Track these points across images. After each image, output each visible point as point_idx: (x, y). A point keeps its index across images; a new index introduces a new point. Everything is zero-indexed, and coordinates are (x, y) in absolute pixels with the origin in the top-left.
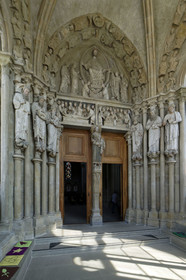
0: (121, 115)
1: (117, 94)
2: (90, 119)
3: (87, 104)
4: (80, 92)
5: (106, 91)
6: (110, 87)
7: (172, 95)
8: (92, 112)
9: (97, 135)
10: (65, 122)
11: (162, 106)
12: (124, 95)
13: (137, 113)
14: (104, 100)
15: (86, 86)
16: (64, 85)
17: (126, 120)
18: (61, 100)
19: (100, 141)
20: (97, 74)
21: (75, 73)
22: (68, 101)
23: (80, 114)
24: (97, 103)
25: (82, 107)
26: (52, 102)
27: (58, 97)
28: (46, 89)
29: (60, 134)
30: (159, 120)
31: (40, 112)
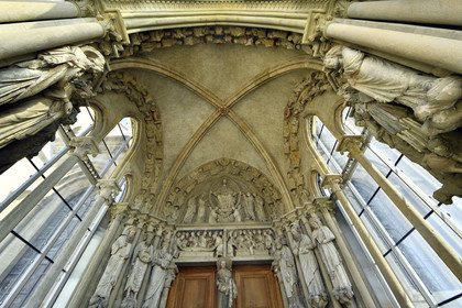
0: (260, 238)
1: (252, 214)
2: (215, 250)
3: (213, 232)
4: (206, 219)
5: (236, 213)
6: (242, 207)
7: (309, 207)
8: (218, 240)
9: (225, 273)
10: (181, 260)
11: (305, 220)
12: (261, 214)
13: (280, 233)
14: (235, 223)
15: (213, 213)
16: (189, 215)
17: (268, 244)
18: (182, 232)
19: (229, 286)
21: (201, 202)
22: (190, 232)
23: (203, 244)
24: (225, 229)
25: (207, 236)
26: (168, 236)
27: (178, 229)
28: (163, 224)
29: (170, 279)
30: (306, 239)
31: (143, 253)
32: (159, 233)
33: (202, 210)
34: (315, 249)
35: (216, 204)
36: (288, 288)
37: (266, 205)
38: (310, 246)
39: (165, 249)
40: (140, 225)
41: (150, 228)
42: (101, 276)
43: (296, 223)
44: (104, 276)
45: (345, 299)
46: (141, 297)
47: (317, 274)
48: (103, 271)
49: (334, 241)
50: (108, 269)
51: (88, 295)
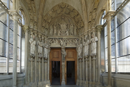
0: (74, 41)
1: (72, 33)
2: (60, 44)
3: (60, 38)
4: (57, 34)
5: (67, 32)
6: (69, 30)
8: (61, 41)
9: (63, 50)
10: (51, 46)
11: (90, 35)
12: (75, 33)
13: (80, 39)
15: (59, 32)
16: (51, 32)
17: (76, 43)
18: (50, 38)
19: (64, 53)
20: (63, 26)
21: (55, 27)
22: (52, 38)
23: (57, 42)
24: (64, 38)
25: (58, 40)
26: (46, 39)
27: (48, 37)
28: (43, 35)
29: (49, 51)
30: (88, 41)
31: (40, 44)
32: (43, 38)
33: (55, 31)
34: (90, 44)
35: (60, 28)
36: (79, 54)
37: (78, 29)
38: (89, 43)
39: (46, 43)
40: (36, 35)
41: (40, 36)
42: (30, 49)
43: (86, 36)
44: (31, 49)
45: (93, 56)
46: (43, 54)
47: (88, 51)
48: (30, 48)
49: (97, 42)
50: (31, 47)
51: (29, 54)
